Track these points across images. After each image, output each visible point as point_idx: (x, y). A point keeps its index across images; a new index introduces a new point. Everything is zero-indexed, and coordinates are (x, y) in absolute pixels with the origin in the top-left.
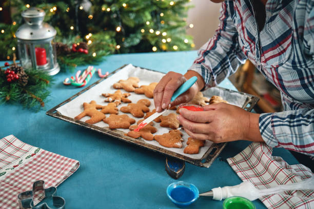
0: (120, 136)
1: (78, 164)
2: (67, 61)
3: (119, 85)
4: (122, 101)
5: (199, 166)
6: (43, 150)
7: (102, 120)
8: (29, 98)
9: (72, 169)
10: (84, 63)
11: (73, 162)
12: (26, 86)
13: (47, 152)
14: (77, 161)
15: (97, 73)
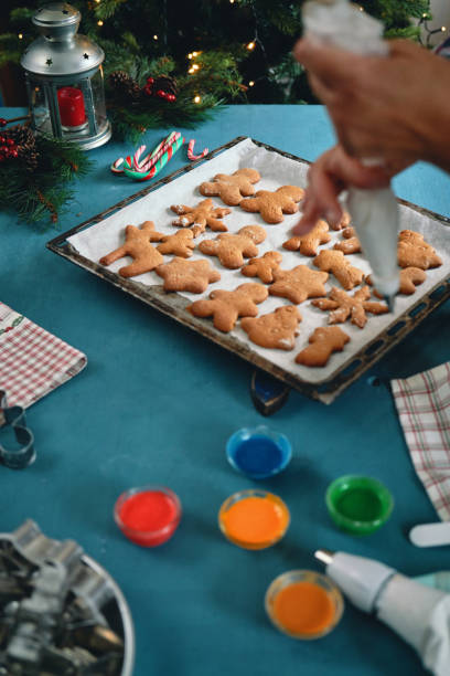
0: (172, 311)
1: (83, 359)
2: (131, 117)
3: (212, 188)
4: (207, 226)
5: (311, 397)
6: (29, 322)
7: (154, 269)
9: (72, 369)
11: (75, 355)
12: (35, 172)
13: (34, 326)
14: (82, 355)
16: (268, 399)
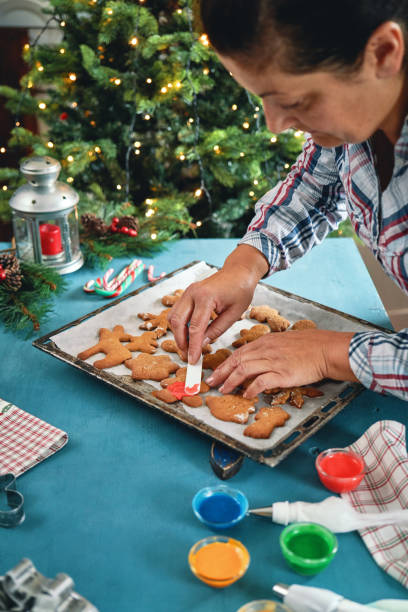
0: (140, 394)
1: (65, 437)
2: (98, 248)
6: (16, 408)
7: (123, 363)
8: (16, 313)
9: (54, 445)
10: (126, 253)
11: (57, 433)
12: (19, 291)
13: (21, 412)
14: (64, 433)
15: (146, 272)
16: (226, 465)
